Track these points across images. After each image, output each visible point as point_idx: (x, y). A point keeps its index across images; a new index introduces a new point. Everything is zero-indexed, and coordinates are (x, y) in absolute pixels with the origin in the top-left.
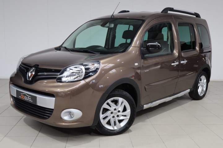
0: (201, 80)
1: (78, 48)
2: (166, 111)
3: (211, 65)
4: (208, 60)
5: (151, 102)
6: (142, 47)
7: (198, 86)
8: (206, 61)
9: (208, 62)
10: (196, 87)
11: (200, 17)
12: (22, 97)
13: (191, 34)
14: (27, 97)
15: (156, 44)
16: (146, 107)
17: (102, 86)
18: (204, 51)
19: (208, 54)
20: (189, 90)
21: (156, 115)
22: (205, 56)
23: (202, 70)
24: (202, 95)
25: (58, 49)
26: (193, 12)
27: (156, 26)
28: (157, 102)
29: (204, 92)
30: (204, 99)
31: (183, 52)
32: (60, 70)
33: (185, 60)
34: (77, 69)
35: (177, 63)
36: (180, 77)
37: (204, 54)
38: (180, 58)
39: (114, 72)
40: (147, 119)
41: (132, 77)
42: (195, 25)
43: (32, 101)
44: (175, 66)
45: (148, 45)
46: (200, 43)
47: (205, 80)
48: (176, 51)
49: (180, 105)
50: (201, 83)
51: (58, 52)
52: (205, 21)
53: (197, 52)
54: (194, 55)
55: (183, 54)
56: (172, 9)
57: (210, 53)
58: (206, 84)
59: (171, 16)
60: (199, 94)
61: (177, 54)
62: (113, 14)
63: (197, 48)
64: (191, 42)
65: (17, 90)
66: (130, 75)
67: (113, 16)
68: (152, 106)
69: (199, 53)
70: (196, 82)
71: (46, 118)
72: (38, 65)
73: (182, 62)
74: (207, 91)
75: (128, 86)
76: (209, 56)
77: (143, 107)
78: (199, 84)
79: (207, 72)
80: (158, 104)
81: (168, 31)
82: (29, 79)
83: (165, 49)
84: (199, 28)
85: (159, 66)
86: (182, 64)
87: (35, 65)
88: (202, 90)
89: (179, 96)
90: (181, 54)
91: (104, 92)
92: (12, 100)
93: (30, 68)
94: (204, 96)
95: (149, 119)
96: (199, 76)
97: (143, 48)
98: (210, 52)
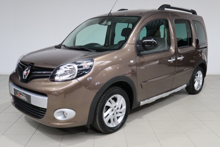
0: (197, 75)
1: (77, 46)
2: (163, 106)
3: (207, 60)
4: (204, 56)
5: (148, 98)
6: (137, 44)
7: (195, 81)
8: (202, 57)
9: (204, 58)
10: (192, 82)
11: (196, 14)
12: (18, 95)
13: (188, 31)
14: (23, 95)
15: (152, 40)
16: (142, 103)
17: (99, 83)
18: (200, 47)
19: (204, 49)
20: (185, 86)
21: (153, 111)
22: (201, 52)
23: (199, 66)
24: (198, 89)
25: (58, 47)
26: (190, 9)
27: (152, 22)
28: (154, 98)
29: (200, 86)
30: (201, 93)
31: (180, 48)
32: (53, 69)
33: (182, 56)
34: (70, 67)
35: (174, 59)
36: (177, 73)
37: (200, 50)
38: (177, 54)
39: (110, 69)
40: (144, 115)
41: (129, 74)
42: (192, 21)
43: (27, 100)
44: (172, 62)
45: (143, 42)
46: (197, 39)
47: (201, 75)
48: (173, 47)
49: (177, 100)
50: (197, 78)
51: (58, 50)
52: (201, 18)
53: (194, 48)
54: (190, 51)
55: (179, 50)
56: (168, 6)
57: (206, 49)
58: (202, 79)
59: (168, 12)
60: (196, 88)
61: (173, 51)
62: (110, 12)
63: (194, 44)
64: (187, 38)
65: (14, 89)
66: (127, 72)
67: (111, 14)
68: (149, 103)
69: (196, 49)
70: (193, 77)
71: (40, 118)
72: (33, 64)
73: (178, 58)
74: (204, 85)
75: (124, 83)
76: (205, 52)
77: (140, 103)
78: (195, 79)
79: (203, 67)
80: (154, 100)
81: (164, 29)
82: (25, 77)
83: (162, 45)
84: (195, 25)
85: (158, 62)
86: (179, 60)
87: (31, 64)
88: (199, 85)
89: (176, 91)
90: (178, 51)
91: (97, 91)
92: (11, 98)
93: (26, 66)
94: (200, 90)
95: (146, 115)
96: (195, 71)
97: (139, 45)
98: (206, 47)
